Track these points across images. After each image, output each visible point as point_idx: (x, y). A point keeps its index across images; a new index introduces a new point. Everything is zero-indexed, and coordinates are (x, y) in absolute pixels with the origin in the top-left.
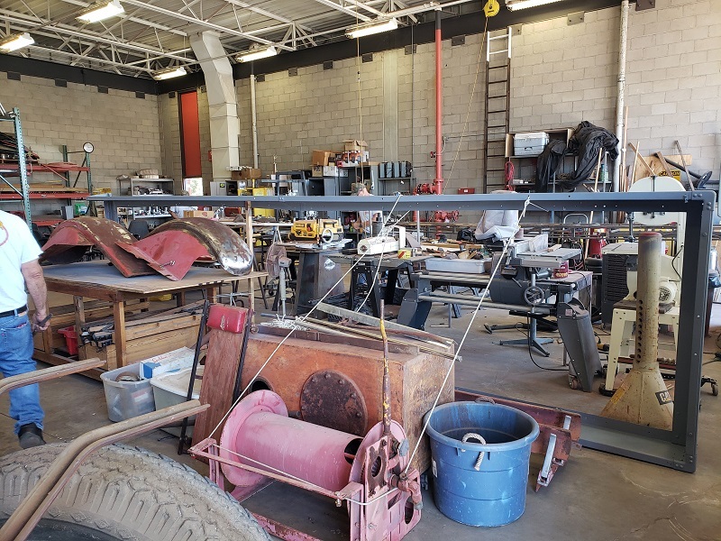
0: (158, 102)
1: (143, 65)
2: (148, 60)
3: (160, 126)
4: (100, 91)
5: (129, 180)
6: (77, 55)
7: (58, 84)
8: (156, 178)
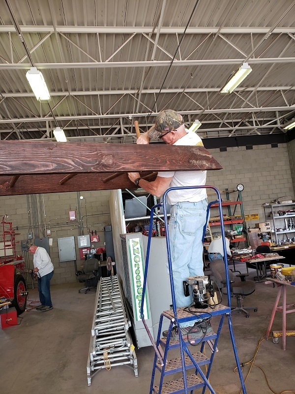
0: (288, 147)
1: (275, 123)
2: (278, 119)
3: (290, 164)
4: (247, 149)
5: (270, 207)
6: (231, 128)
7: (221, 150)
8: (290, 202)
